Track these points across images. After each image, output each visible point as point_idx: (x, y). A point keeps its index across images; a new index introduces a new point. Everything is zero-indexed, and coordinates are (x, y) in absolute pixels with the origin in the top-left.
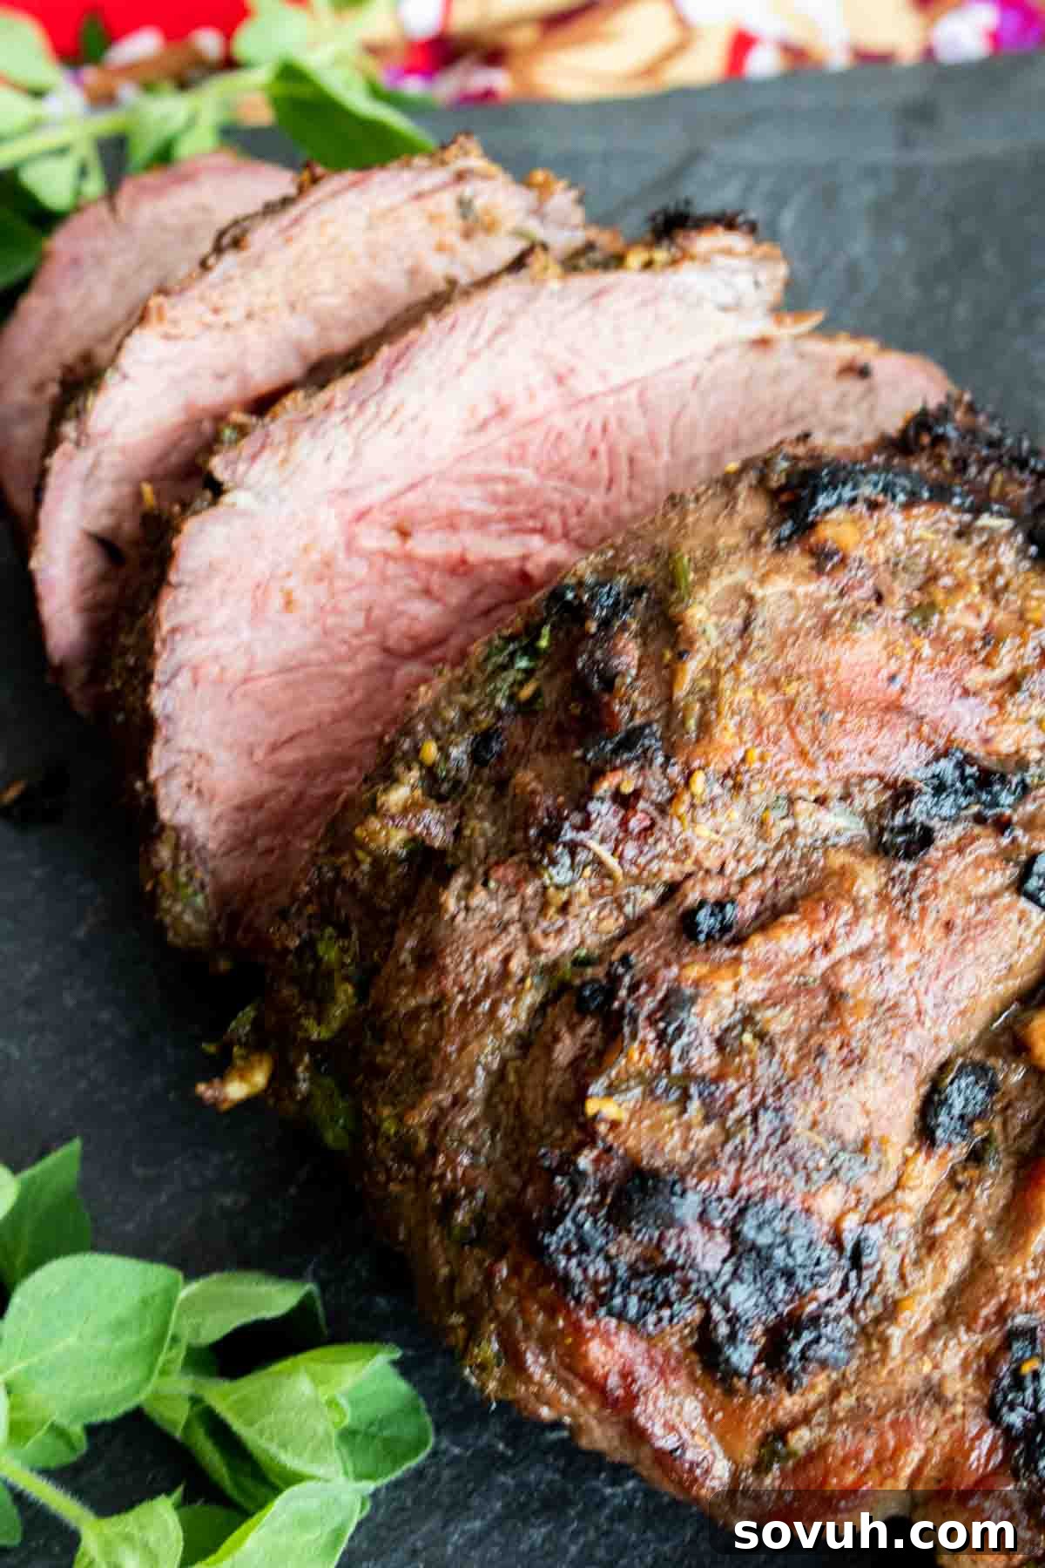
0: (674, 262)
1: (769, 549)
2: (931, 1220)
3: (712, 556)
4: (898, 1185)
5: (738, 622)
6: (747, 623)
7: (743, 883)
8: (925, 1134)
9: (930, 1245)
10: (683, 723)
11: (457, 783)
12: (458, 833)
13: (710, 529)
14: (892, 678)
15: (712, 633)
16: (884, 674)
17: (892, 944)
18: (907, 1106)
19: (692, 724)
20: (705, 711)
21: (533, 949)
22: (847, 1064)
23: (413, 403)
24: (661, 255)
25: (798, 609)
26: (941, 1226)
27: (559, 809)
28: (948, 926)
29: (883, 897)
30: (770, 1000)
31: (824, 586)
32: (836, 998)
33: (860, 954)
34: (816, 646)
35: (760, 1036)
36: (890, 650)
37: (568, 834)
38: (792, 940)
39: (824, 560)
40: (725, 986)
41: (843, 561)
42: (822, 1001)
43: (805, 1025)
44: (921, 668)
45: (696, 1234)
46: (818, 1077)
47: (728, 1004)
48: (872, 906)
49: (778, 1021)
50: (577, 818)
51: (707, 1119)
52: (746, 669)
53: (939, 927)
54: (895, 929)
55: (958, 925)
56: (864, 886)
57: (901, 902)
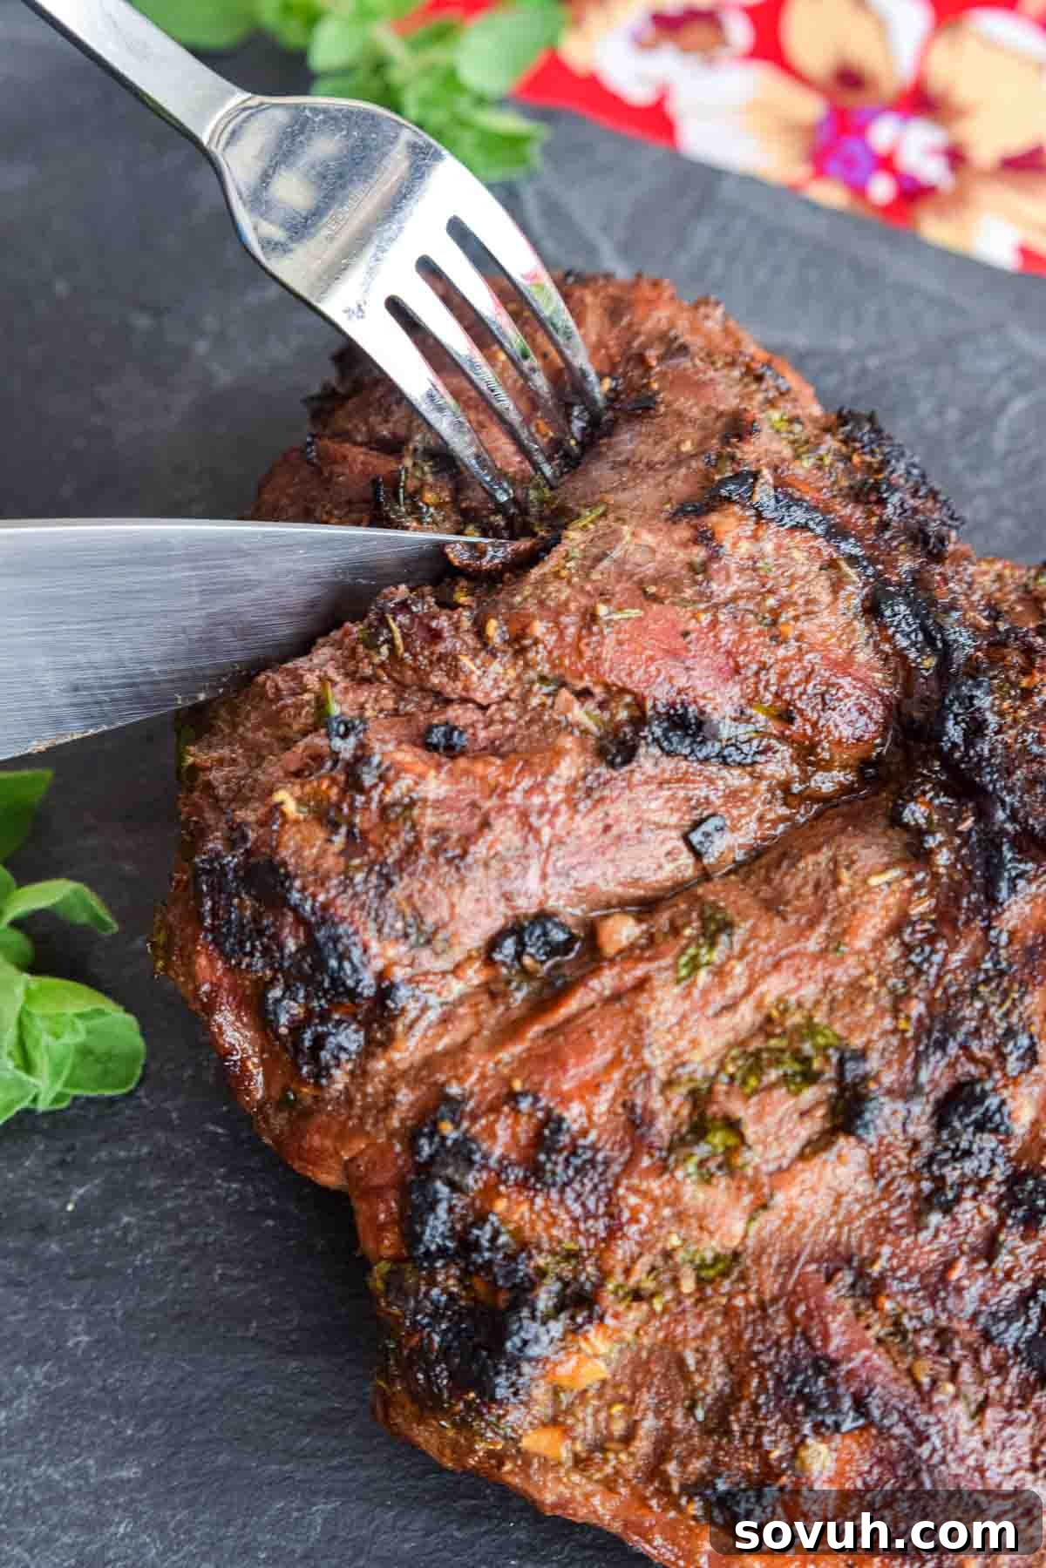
28: (607, 828)
29: (573, 784)
43: (455, 835)
53: (600, 826)
54: (564, 808)
55: (615, 831)
56: (567, 769)
57: (582, 793)
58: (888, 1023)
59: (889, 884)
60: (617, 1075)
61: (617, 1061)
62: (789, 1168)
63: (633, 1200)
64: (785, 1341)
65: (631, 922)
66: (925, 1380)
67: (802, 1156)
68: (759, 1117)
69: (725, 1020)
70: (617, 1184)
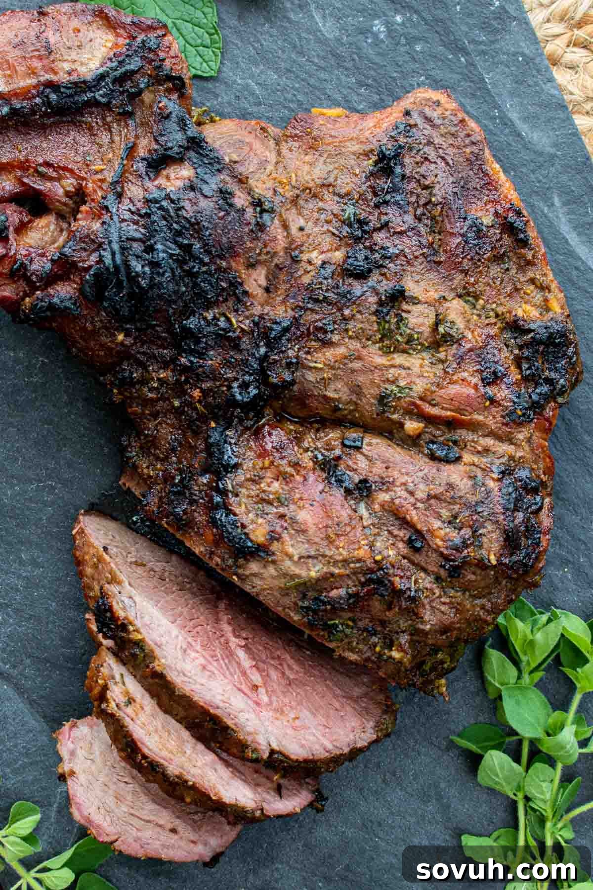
0: (131, 623)
1: (273, 557)
2: (479, 452)
3: (285, 575)
4: (474, 465)
5: (310, 560)
6: (309, 557)
7: (395, 536)
8: (458, 459)
9: (486, 451)
10: (357, 568)
11: (385, 638)
12: (403, 632)
13: (269, 579)
14: (311, 505)
15: (317, 568)
16: (311, 508)
17: (404, 484)
18: (452, 467)
19: (358, 565)
20: (353, 562)
21: (440, 597)
22: (453, 488)
23: (219, 697)
24: (131, 628)
25: (298, 542)
26: (480, 448)
27: (405, 599)
28: (387, 468)
29: (388, 490)
30: (439, 516)
31: (285, 535)
32: (430, 497)
33: (412, 493)
34: (311, 532)
35: (455, 517)
36: (302, 508)
37: (413, 594)
38: (413, 516)
39: (274, 537)
40: (442, 532)
41: (272, 532)
42: (432, 501)
43: (444, 505)
44: (305, 496)
45: (517, 521)
46: (461, 497)
47: (448, 530)
48: (392, 493)
49: (445, 513)
50: (408, 593)
51: (484, 527)
52: (328, 553)
53: (390, 470)
54: (398, 484)
55: (384, 465)
56: (384, 497)
57: (386, 484)
58: (359, 316)
59: (316, 362)
60: (455, 378)
61: (452, 382)
62: (426, 303)
63: (479, 339)
64: (469, 257)
65: (406, 426)
66: (439, 208)
67: (419, 302)
68: (422, 325)
69: (407, 364)
70: (480, 348)
